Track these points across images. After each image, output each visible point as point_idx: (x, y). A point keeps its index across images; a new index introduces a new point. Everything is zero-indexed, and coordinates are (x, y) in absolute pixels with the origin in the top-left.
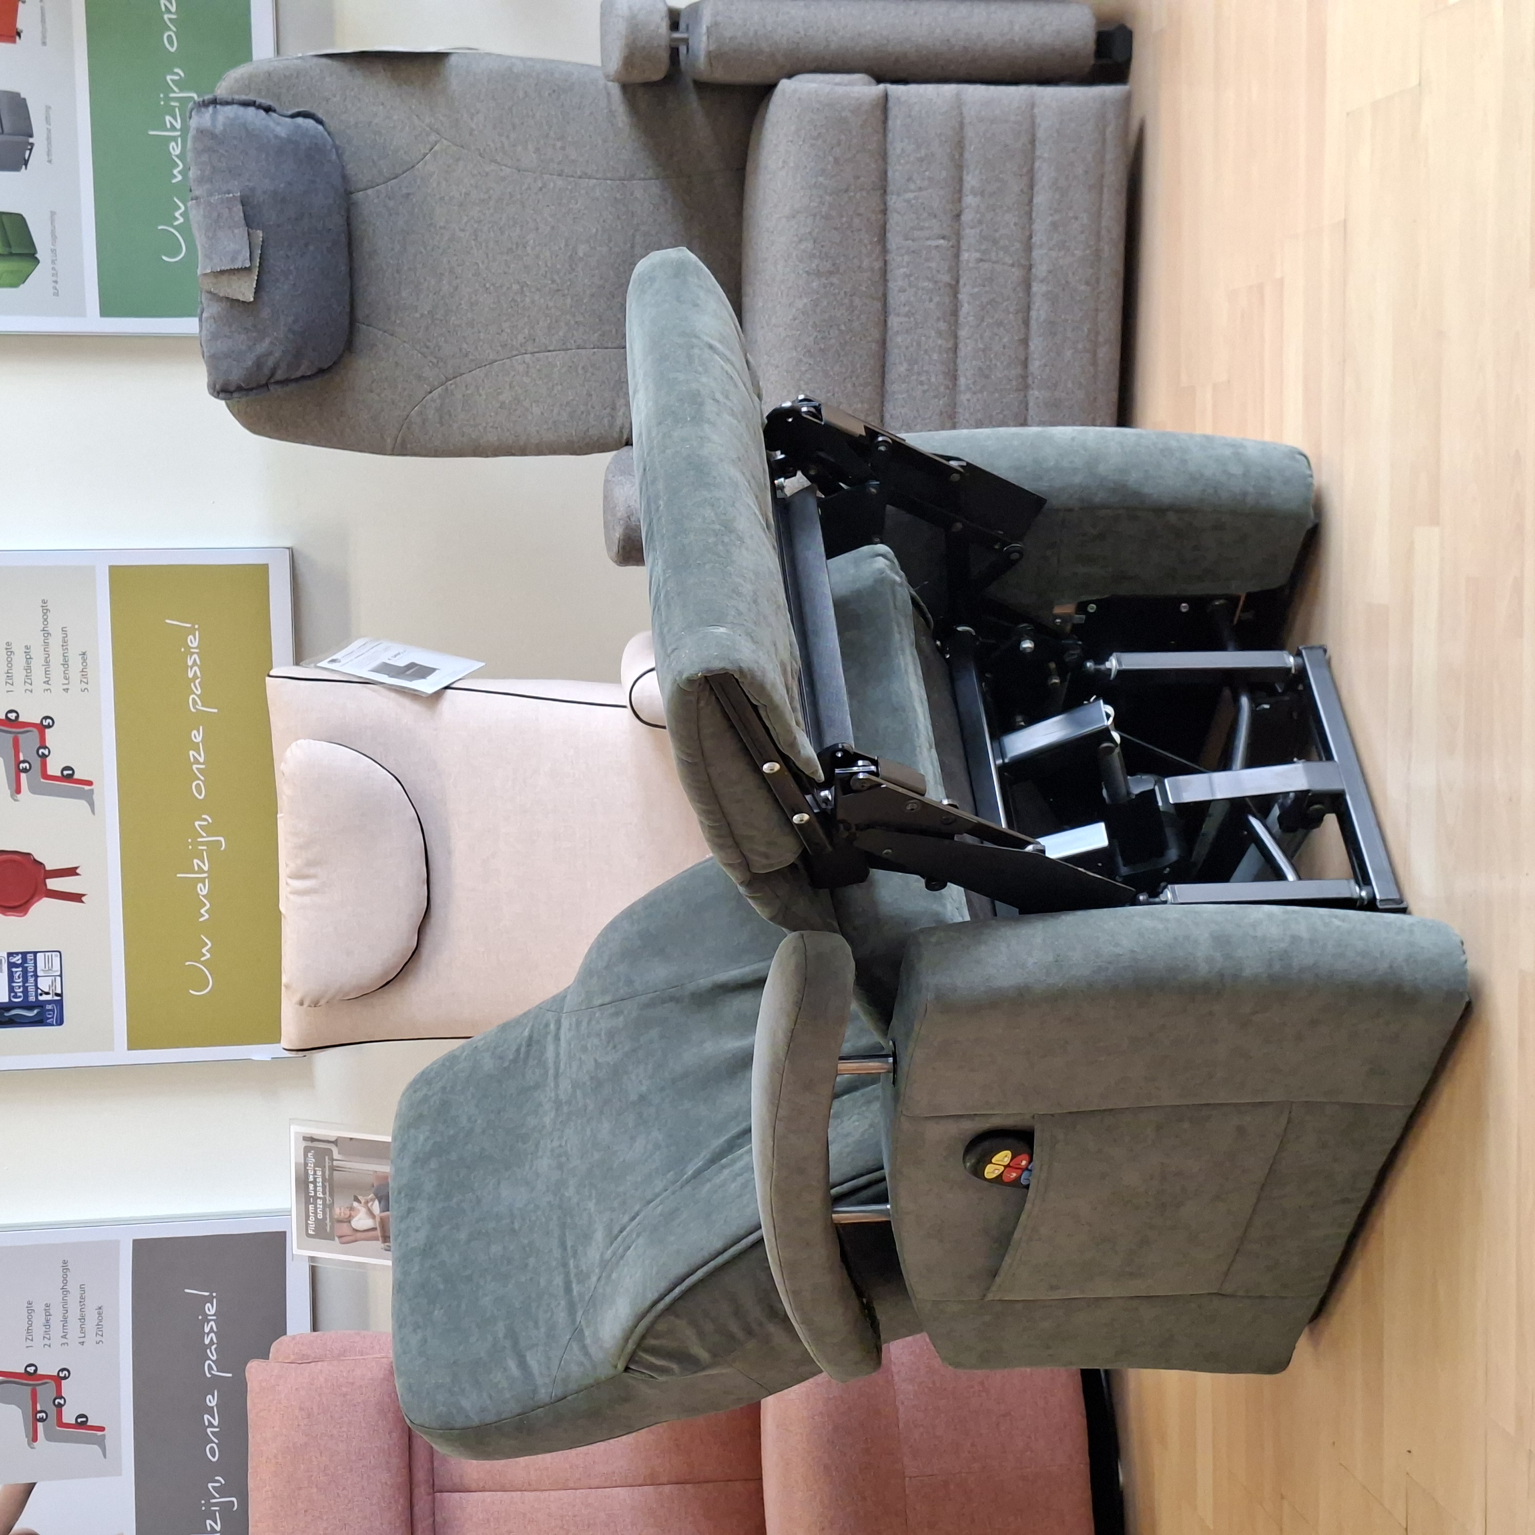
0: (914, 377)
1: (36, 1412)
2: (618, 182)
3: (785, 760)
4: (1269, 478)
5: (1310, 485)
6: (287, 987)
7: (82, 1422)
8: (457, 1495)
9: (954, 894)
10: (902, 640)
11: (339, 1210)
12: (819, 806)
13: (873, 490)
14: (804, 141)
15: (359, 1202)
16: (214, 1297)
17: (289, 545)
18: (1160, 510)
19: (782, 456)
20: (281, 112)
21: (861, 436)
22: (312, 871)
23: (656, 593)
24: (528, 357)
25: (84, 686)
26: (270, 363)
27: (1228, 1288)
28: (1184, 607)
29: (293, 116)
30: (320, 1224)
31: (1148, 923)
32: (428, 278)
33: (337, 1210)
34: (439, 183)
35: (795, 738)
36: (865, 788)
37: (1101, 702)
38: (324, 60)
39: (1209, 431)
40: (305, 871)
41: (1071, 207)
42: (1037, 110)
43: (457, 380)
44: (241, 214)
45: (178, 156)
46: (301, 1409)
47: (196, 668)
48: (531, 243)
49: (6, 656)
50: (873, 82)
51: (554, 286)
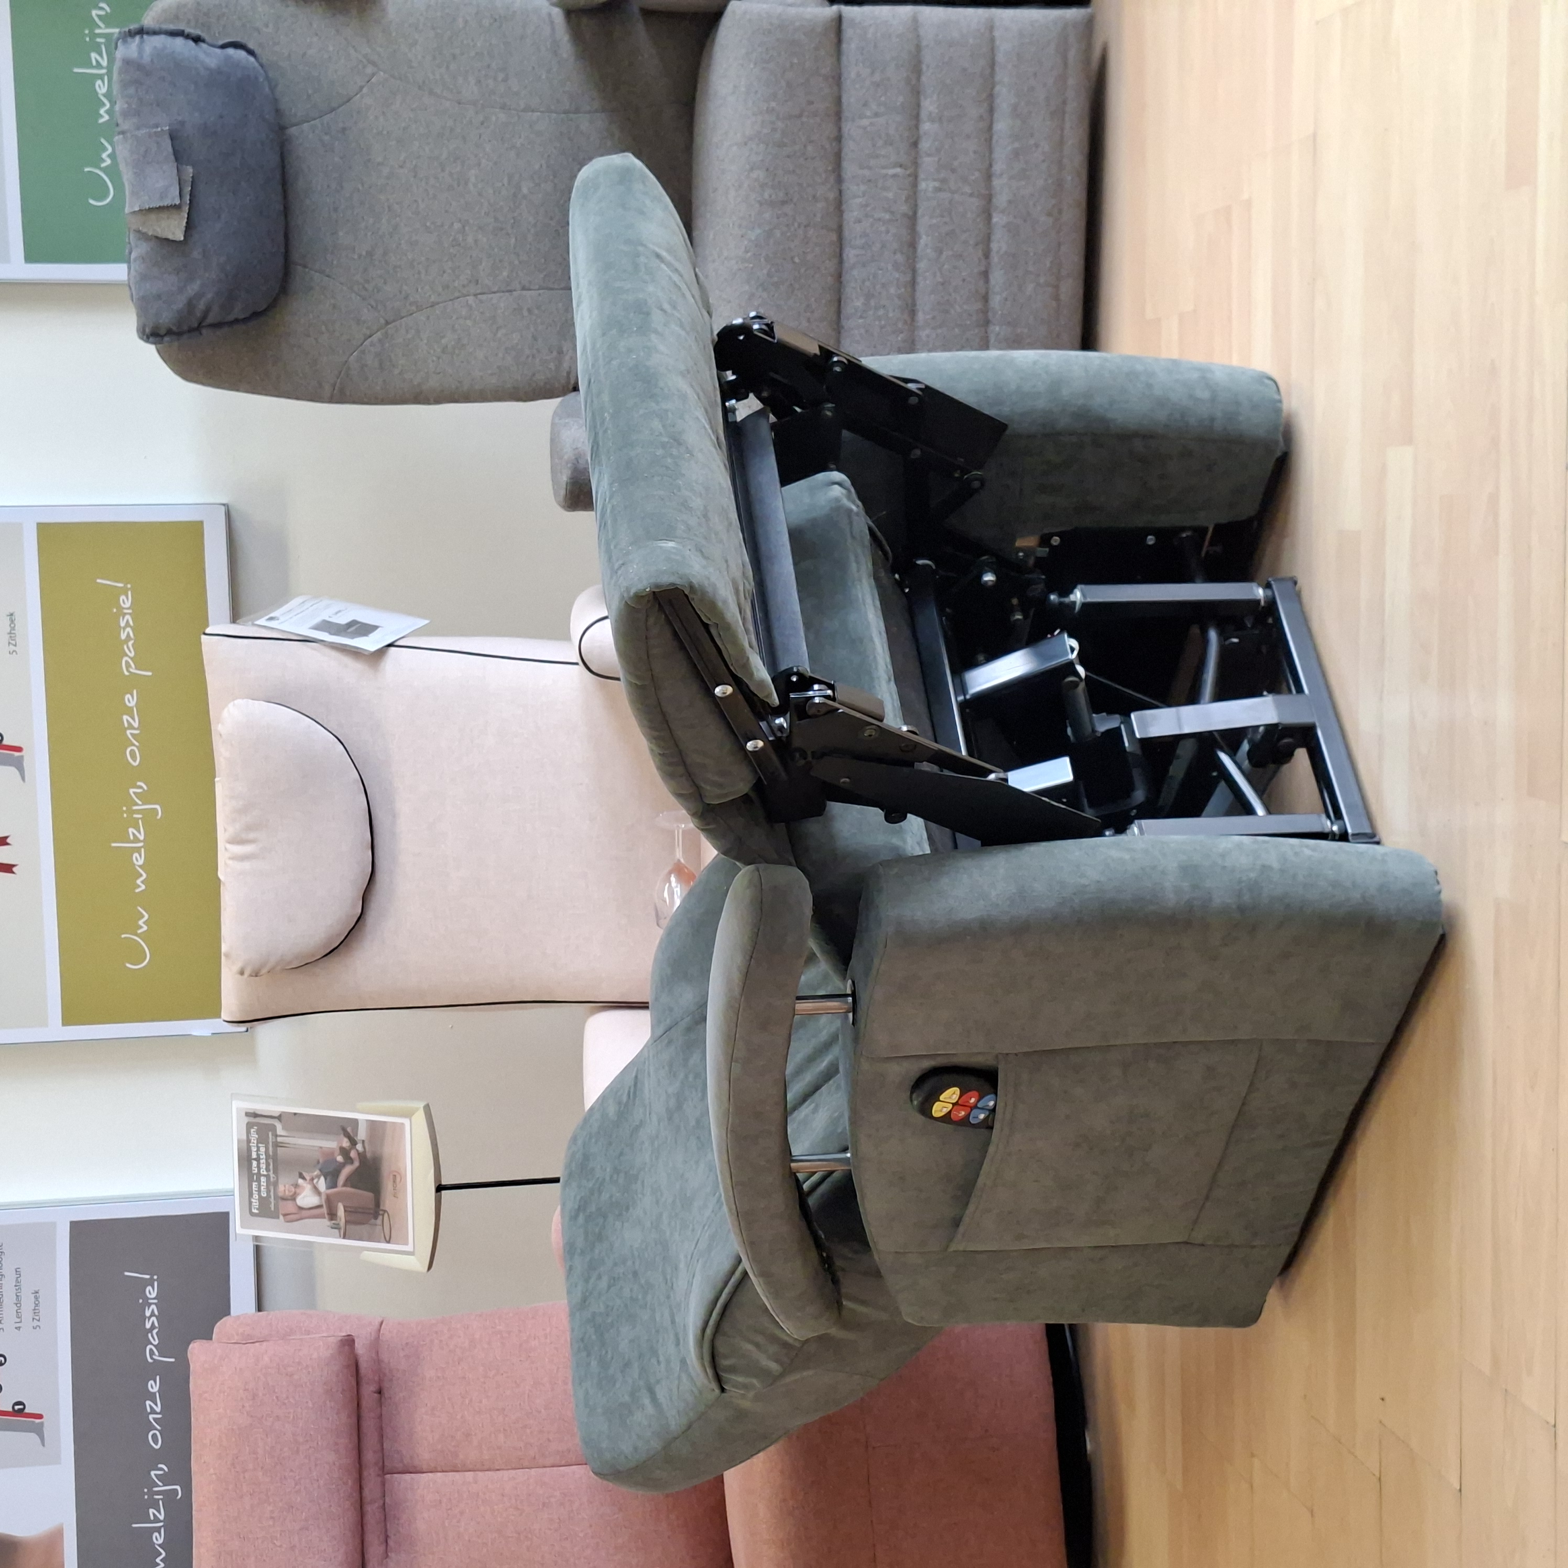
0: (871, 313)
2: (563, 115)
3: (738, 683)
4: (1238, 403)
5: (1278, 411)
6: (227, 956)
7: (19, 1409)
8: (407, 1477)
9: (915, 824)
10: (858, 571)
11: (284, 1188)
12: (774, 734)
13: (829, 413)
14: (755, 64)
15: (304, 1178)
16: (155, 1280)
17: (224, 502)
18: (1126, 436)
19: (734, 377)
20: (212, 42)
21: (815, 355)
22: (252, 836)
23: (603, 508)
24: (471, 299)
25: (12, 648)
26: (201, 306)
27: (1198, 1237)
28: (1151, 540)
29: (223, 47)
30: (263, 1201)
31: (1114, 853)
32: (366, 217)
33: (281, 1188)
34: (376, 118)
35: (748, 659)
36: (821, 713)
37: (1066, 636)
39: (1175, 356)
40: (244, 836)
41: (1032, 135)
42: (997, 34)
43: (397, 323)
44: (170, 149)
45: (104, 95)
46: (246, 1390)
47: (128, 629)
48: (473, 179)
50: (827, 4)
51: (497, 224)
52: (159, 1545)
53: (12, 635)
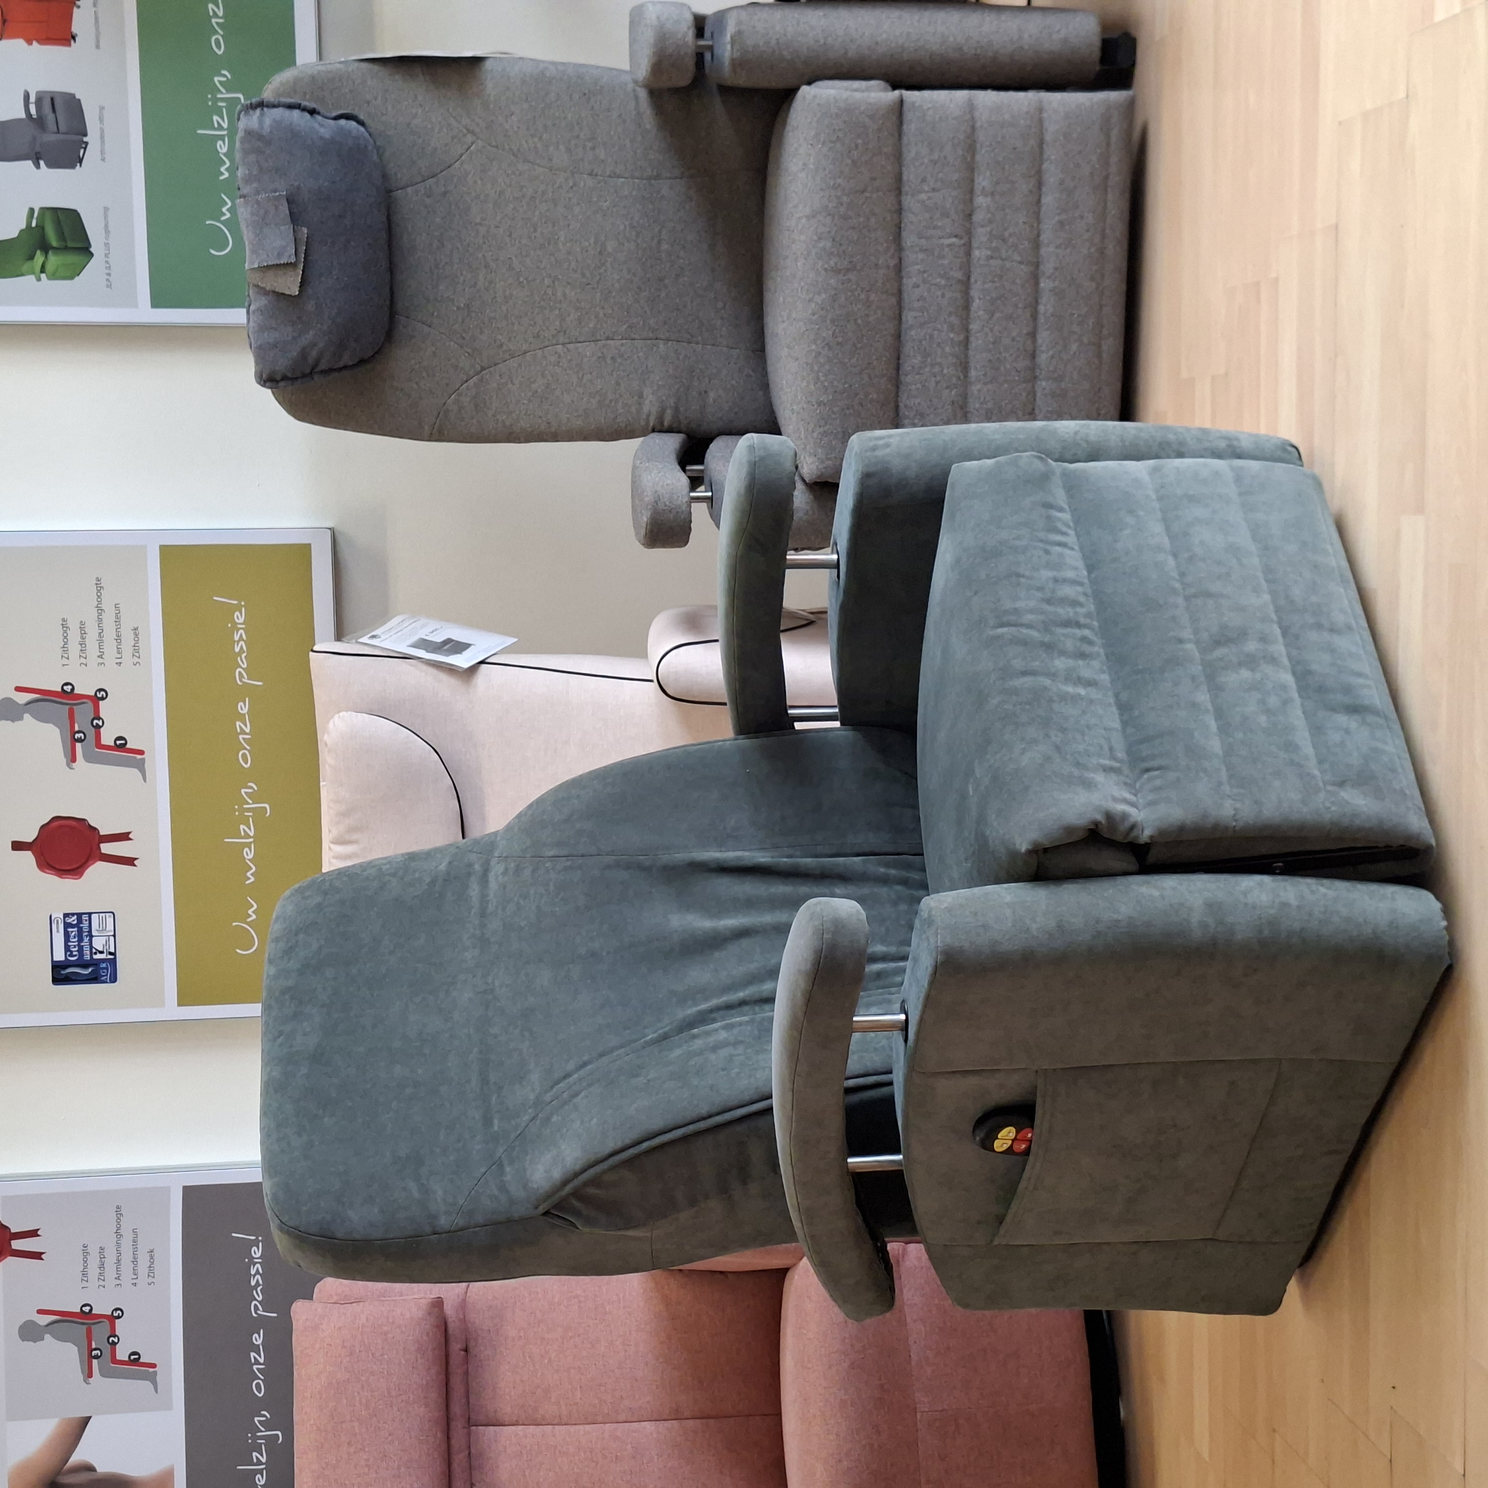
0: (927, 369)
2: (645, 181)
7: (135, 1359)
8: (491, 1428)
14: (823, 144)
16: (259, 1241)
17: (331, 525)
20: (328, 114)
22: (354, 837)
24: (559, 348)
25: (136, 660)
26: (314, 353)
27: (1222, 1234)
29: (337, 118)
32: (464, 272)
34: (475, 182)
38: (364, 65)
39: (1207, 425)
40: (347, 837)
41: (1077, 207)
42: (1045, 115)
43: (492, 369)
44: (288, 212)
45: (225, 154)
46: (344, 1347)
47: (242, 643)
48: (562, 239)
49: (62, 632)
50: (889, 88)
51: (584, 280)
53: (137, 648)
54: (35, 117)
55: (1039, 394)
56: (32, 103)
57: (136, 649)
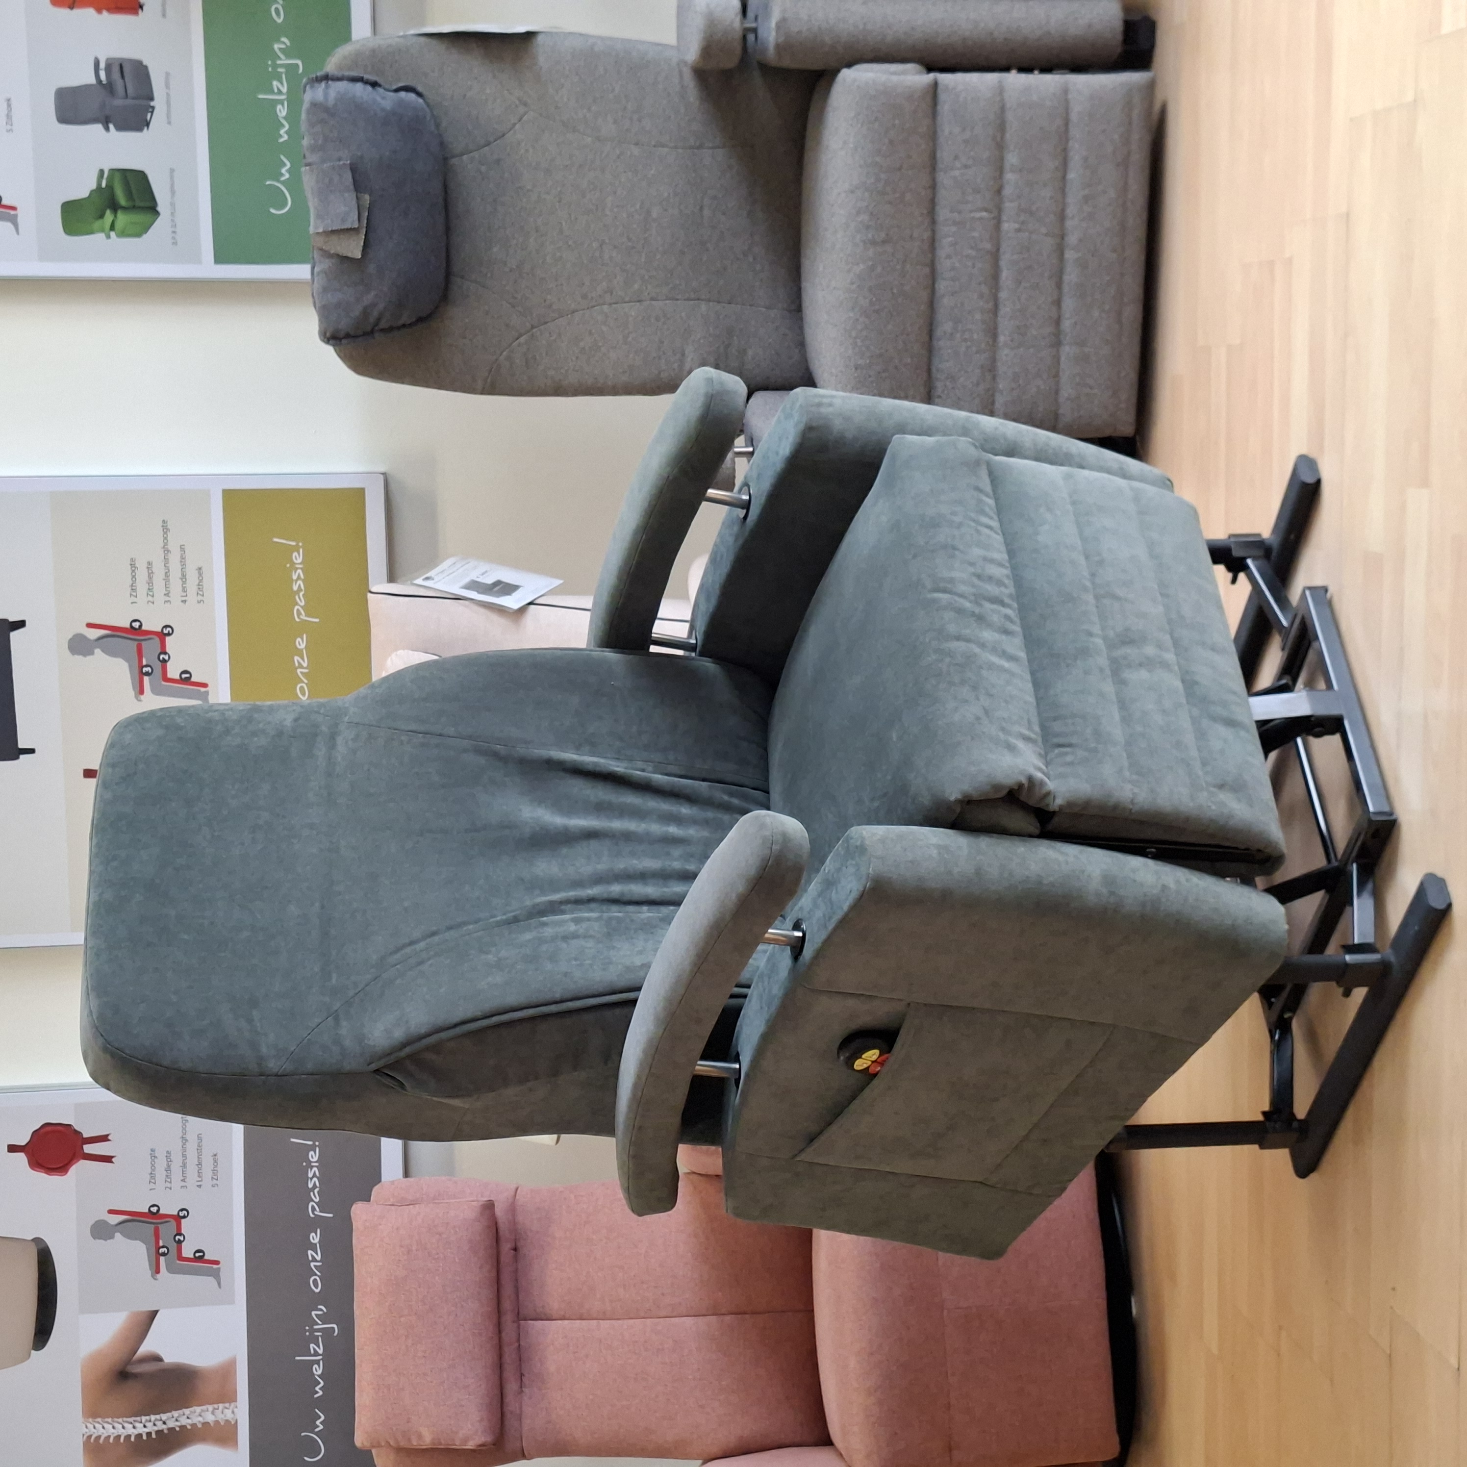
0: (958, 335)
1: (158, 1248)
2: (688, 151)
8: (540, 1323)
14: (862, 124)
16: (316, 1146)
17: (383, 470)
20: (387, 87)
24: (606, 308)
25: (200, 598)
26: (375, 313)
29: (397, 90)
32: (516, 236)
34: (527, 151)
38: (423, 39)
41: (1100, 183)
42: (1070, 96)
43: (542, 327)
44: (351, 180)
45: (284, 119)
46: (401, 1246)
47: (300, 582)
48: (609, 205)
49: (130, 571)
50: (925, 71)
51: (630, 244)
52: (319, 1376)
54: (104, 82)
55: (1063, 359)
56: (101, 70)
57: (200, 586)
